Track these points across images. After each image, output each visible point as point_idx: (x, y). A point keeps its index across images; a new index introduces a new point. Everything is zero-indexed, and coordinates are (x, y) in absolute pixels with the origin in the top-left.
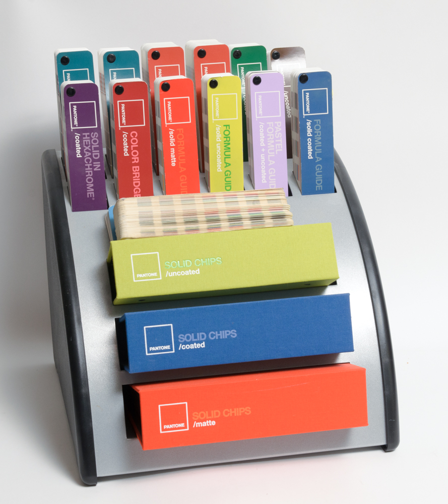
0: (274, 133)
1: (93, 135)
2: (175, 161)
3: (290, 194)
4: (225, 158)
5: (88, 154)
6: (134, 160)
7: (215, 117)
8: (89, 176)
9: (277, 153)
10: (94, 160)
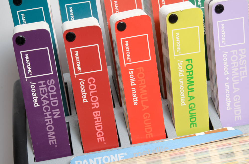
0: (238, 61)
1: (49, 82)
2: (137, 100)
4: (189, 92)
5: (45, 102)
6: (94, 106)
7: (177, 53)
8: (49, 124)
9: (241, 80)
10: (53, 108)
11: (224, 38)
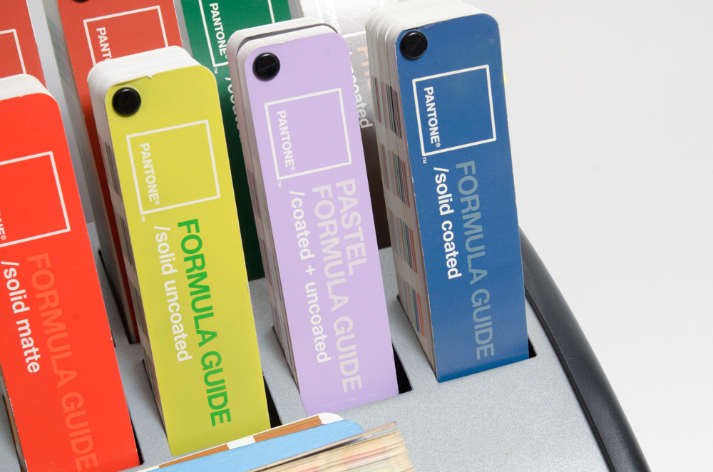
0: (337, 216)
2: (36, 357)
3: (404, 385)
4: (197, 319)
7: (148, 204)
9: (351, 273)
11: (288, 153)
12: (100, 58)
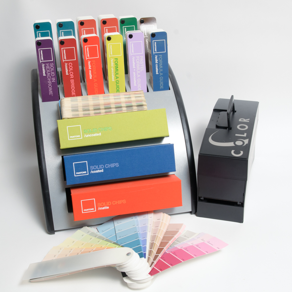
0: (140, 62)
1: (51, 65)
2: (91, 76)
3: (148, 91)
4: (116, 74)
5: (49, 74)
6: (71, 77)
7: (110, 55)
8: (50, 85)
9: (141, 71)
10: (52, 77)
11: (133, 50)
12: (106, 33)
